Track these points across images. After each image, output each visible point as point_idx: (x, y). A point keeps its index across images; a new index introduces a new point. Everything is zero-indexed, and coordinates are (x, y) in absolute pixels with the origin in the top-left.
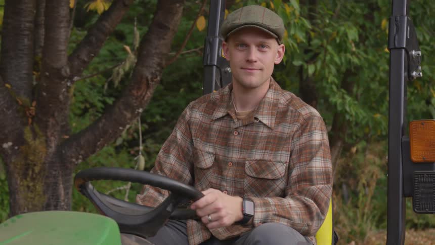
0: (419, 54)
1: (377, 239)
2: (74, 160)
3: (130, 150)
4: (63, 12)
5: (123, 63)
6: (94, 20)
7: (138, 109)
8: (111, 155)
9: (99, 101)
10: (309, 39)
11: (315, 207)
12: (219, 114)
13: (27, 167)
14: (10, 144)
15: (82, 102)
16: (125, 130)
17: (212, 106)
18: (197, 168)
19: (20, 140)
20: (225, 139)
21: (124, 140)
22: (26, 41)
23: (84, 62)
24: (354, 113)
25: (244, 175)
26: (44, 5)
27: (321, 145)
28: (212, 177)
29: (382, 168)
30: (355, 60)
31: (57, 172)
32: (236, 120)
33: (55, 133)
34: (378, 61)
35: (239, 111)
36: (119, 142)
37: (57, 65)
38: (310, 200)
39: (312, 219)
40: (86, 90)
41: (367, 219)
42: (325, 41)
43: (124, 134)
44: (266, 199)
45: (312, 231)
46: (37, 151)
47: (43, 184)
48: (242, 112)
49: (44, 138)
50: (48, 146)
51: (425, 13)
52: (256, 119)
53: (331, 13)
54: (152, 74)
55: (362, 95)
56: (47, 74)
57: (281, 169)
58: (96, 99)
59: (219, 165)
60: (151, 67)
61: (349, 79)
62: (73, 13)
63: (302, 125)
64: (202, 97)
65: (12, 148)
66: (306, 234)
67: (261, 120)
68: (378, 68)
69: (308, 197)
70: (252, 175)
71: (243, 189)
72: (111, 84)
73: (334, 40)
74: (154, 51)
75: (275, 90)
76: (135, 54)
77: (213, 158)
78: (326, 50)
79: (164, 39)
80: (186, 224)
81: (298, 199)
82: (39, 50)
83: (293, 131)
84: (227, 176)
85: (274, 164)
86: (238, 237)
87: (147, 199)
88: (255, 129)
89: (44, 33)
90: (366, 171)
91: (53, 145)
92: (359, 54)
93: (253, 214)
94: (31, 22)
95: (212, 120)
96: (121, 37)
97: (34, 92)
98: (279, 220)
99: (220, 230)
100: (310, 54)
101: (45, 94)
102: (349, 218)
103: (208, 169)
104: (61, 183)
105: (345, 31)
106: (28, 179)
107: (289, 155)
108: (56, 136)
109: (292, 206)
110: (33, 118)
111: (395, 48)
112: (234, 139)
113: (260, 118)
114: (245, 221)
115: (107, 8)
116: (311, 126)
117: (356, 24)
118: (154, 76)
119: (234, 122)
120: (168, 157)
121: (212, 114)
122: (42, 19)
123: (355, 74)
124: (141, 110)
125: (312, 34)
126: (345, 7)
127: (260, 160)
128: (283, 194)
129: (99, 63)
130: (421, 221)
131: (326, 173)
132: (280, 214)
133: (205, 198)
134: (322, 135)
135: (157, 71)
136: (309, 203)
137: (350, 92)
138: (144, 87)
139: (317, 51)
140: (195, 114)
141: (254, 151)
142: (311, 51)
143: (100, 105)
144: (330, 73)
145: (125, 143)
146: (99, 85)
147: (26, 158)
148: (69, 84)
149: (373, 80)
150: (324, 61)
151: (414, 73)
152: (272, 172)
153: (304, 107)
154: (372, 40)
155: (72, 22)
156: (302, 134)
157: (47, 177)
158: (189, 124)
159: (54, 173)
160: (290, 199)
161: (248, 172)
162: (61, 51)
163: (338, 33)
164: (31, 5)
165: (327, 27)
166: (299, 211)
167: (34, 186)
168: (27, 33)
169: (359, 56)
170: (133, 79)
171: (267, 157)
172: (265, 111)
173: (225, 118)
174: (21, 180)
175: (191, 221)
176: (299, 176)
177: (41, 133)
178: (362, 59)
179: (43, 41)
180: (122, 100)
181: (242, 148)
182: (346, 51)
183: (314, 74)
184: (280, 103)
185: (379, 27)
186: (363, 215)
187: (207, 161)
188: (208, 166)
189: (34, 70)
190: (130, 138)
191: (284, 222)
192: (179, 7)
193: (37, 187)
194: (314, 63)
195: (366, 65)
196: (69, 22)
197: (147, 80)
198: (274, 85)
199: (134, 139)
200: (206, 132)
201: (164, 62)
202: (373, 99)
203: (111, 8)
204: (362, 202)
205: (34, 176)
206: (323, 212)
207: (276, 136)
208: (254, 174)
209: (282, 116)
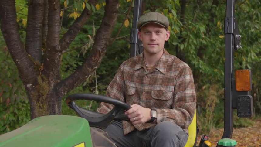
0: (239, 37)
1: (216, 133)
2: (63, 93)
3: (90, 88)
4: (57, 18)
5: (87, 44)
6: (72, 23)
7: (95, 67)
8: (81, 91)
9: (75, 63)
10: (181, 31)
11: (187, 113)
12: (138, 67)
13: (39, 96)
14: (31, 85)
15: (66, 64)
16: (88, 78)
17: (134, 63)
18: (127, 95)
19: (35, 83)
20: (141, 80)
21: (87, 84)
22: (38, 33)
23: (68, 43)
24: (204, 69)
25: (151, 98)
26: (47, 15)
27: (190, 82)
28: (135, 99)
29: (218, 97)
30: (204, 42)
31: (54, 99)
32: (146, 70)
33: (53, 79)
34: (216, 42)
35: (148, 65)
36: (85, 84)
37: (54, 45)
38: (185, 110)
39: (186, 120)
40: (68, 58)
41: (211, 123)
42: (189, 33)
43: (88, 79)
44: (163, 109)
45: (186, 126)
46: (44, 88)
47: (47, 105)
48: (149, 66)
49: (48, 82)
50: (50, 86)
51: (239, 18)
52: (157, 69)
53: (192, 18)
54: (102, 49)
55: (207, 60)
56: (49, 49)
57: (169, 95)
58: (73, 63)
59: (138, 93)
60: (101, 45)
61: (202, 52)
62: (62, 19)
63: (180, 72)
64: (129, 59)
65: (32, 86)
66: (183, 127)
67: (159, 70)
68: (216, 46)
69: (184, 109)
70: (155, 98)
71: (151, 105)
72: (81, 54)
73: (193, 32)
74: (103, 37)
75: (166, 54)
76: (93, 39)
77: (135, 90)
78: (190, 37)
79: (108, 31)
80: (122, 123)
81: (179, 110)
82: (45, 38)
83: (175, 75)
84: (142, 99)
85: (166, 93)
86: (149, 129)
87: (102, 110)
88: (156, 74)
89: (47, 29)
90: (210, 99)
91: (52, 85)
92: (206, 39)
93: (156, 117)
94: (41, 23)
95: (135, 71)
96: (85, 31)
97: (43, 59)
98: (169, 120)
99: (139, 125)
100: (182, 39)
101: (48, 59)
102: (202, 122)
103: (133, 95)
104: (56, 104)
105: (199, 27)
106: (40, 102)
107: (174, 88)
108: (54, 81)
109: (176, 113)
110: (42, 71)
111: (228, 34)
112: (146, 80)
113: (158, 69)
114: (152, 121)
115: (78, 16)
116: (185, 72)
117: (204, 24)
118: (103, 49)
119: (145, 71)
120: (112, 89)
121: (134, 68)
122: (47, 22)
123: (204, 49)
124: (96, 67)
125: (182, 29)
126: (199, 16)
127: (159, 90)
128: (171, 107)
129: (74, 45)
130: (238, 124)
131: (193, 96)
132: (170, 117)
133: (132, 108)
134: (191, 77)
135: (105, 47)
136: (185, 112)
137: (202, 58)
138: (98, 55)
139: (185, 38)
140: (126, 68)
141: (156, 86)
142: (182, 37)
143: (75, 65)
144: (192, 48)
145: (88, 85)
146: (75, 56)
147: (39, 92)
148: (60, 54)
149: (213, 52)
150: (188, 43)
151: (237, 46)
152: (165, 97)
153: (181, 63)
154: (213, 32)
155: (61, 23)
156: (180, 76)
157: (49, 101)
158: (123, 72)
159: (53, 99)
160: (175, 110)
161: (153, 96)
162: (56, 37)
163: (195, 28)
164: (41, 15)
165: (190, 25)
166: (179, 116)
167: (43, 106)
168: (39, 29)
169: (206, 40)
170: (92, 52)
171: (162, 89)
172: (161, 65)
173: (141, 69)
174: (36, 103)
175: (124, 121)
176: (179, 98)
177: (46, 79)
178: (208, 41)
179: (47, 33)
180: (87, 62)
181: (150, 84)
182: (200, 37)
183: (183, 49)
184: (169, 61)
185: (216, 25)
186: (208, 121)
187: (132, 91)
188: (132, 94)
189: (42, 48)
190: (90, 82)
191: (172, 122)
192: (116, 15)
193: (44, 106)
194: (184, 44)
195: (210, 44)
196: (60, 23)
197: (100, 52)
198: (165, 52)
199: (92, 83)
200: (131, 77)
201: (108, 43)
202: (213, 62)
203: (81, 16)
204: (208, 114)
205: (43, 101)
206: (192, 117)
207: (167, 78)
208: (156, 98)
209: (170, 68)
